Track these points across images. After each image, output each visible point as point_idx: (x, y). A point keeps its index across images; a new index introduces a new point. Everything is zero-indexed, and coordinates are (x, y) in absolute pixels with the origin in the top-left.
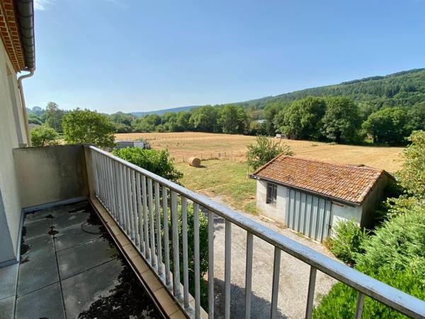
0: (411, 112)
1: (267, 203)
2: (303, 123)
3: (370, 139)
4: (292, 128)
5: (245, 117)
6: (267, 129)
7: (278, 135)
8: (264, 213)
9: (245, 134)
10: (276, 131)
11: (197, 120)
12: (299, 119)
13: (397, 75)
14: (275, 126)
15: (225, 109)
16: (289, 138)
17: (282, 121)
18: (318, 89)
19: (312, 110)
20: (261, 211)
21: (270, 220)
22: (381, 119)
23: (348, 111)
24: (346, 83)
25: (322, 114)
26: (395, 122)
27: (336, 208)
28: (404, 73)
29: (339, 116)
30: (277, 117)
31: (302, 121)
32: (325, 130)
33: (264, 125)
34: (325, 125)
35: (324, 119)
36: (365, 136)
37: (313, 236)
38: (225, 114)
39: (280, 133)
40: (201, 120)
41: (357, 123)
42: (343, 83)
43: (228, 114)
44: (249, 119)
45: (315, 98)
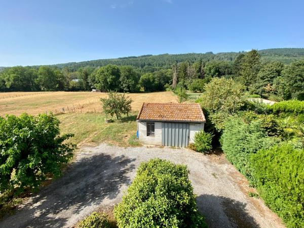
0: (156, 76)
1: (147, 135)
2: (109, 81)
3: (142, 89)
4: (103, 85)
5: (63, 77)
6: (84, 85)
7: (93, 90)
8: (145, 143)
9: (66, 91)
10: (92, 87)
11: (9, 80)
12: (106, 79)
13: (142, 57)
14: (90, 84)
15: (41, 70)
16: (102, 92)
17: (94, 80)
18: (106, 60)
19: (113, 74)
20: (143, 142)
21: (152, 146)
22: (146, 79)
23: (132, 75)
24: (121, 59)
25: (119, 76)
26: (151, 80)
27: (191, 127)
28: (145, 56)
29: (128, 77)
30: (90, 77)
31: (108, 80)
32: (122, 85)
33: (80, 83)
34: (122, 83)
35: (121, 79)
36: (140, 88)
37: (180, 146)
38: (41, 74)
39: (95, 88)
40: (14, 80)
41: (136, 80)
42: (119, 58)
43: (45, 74)
44: (68, 79)
45: (113, 66)
